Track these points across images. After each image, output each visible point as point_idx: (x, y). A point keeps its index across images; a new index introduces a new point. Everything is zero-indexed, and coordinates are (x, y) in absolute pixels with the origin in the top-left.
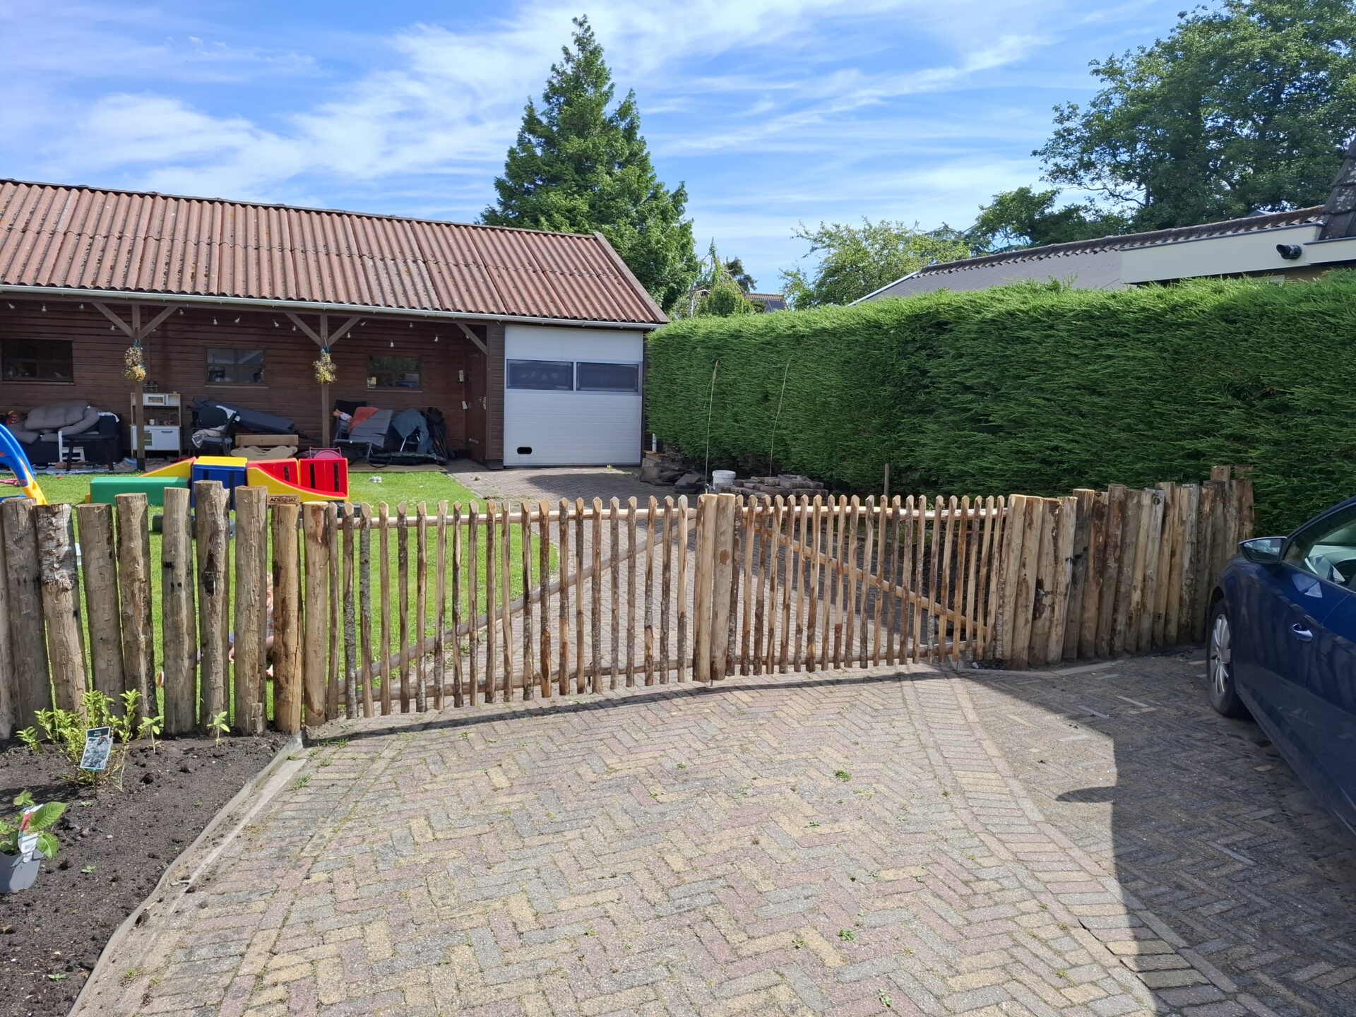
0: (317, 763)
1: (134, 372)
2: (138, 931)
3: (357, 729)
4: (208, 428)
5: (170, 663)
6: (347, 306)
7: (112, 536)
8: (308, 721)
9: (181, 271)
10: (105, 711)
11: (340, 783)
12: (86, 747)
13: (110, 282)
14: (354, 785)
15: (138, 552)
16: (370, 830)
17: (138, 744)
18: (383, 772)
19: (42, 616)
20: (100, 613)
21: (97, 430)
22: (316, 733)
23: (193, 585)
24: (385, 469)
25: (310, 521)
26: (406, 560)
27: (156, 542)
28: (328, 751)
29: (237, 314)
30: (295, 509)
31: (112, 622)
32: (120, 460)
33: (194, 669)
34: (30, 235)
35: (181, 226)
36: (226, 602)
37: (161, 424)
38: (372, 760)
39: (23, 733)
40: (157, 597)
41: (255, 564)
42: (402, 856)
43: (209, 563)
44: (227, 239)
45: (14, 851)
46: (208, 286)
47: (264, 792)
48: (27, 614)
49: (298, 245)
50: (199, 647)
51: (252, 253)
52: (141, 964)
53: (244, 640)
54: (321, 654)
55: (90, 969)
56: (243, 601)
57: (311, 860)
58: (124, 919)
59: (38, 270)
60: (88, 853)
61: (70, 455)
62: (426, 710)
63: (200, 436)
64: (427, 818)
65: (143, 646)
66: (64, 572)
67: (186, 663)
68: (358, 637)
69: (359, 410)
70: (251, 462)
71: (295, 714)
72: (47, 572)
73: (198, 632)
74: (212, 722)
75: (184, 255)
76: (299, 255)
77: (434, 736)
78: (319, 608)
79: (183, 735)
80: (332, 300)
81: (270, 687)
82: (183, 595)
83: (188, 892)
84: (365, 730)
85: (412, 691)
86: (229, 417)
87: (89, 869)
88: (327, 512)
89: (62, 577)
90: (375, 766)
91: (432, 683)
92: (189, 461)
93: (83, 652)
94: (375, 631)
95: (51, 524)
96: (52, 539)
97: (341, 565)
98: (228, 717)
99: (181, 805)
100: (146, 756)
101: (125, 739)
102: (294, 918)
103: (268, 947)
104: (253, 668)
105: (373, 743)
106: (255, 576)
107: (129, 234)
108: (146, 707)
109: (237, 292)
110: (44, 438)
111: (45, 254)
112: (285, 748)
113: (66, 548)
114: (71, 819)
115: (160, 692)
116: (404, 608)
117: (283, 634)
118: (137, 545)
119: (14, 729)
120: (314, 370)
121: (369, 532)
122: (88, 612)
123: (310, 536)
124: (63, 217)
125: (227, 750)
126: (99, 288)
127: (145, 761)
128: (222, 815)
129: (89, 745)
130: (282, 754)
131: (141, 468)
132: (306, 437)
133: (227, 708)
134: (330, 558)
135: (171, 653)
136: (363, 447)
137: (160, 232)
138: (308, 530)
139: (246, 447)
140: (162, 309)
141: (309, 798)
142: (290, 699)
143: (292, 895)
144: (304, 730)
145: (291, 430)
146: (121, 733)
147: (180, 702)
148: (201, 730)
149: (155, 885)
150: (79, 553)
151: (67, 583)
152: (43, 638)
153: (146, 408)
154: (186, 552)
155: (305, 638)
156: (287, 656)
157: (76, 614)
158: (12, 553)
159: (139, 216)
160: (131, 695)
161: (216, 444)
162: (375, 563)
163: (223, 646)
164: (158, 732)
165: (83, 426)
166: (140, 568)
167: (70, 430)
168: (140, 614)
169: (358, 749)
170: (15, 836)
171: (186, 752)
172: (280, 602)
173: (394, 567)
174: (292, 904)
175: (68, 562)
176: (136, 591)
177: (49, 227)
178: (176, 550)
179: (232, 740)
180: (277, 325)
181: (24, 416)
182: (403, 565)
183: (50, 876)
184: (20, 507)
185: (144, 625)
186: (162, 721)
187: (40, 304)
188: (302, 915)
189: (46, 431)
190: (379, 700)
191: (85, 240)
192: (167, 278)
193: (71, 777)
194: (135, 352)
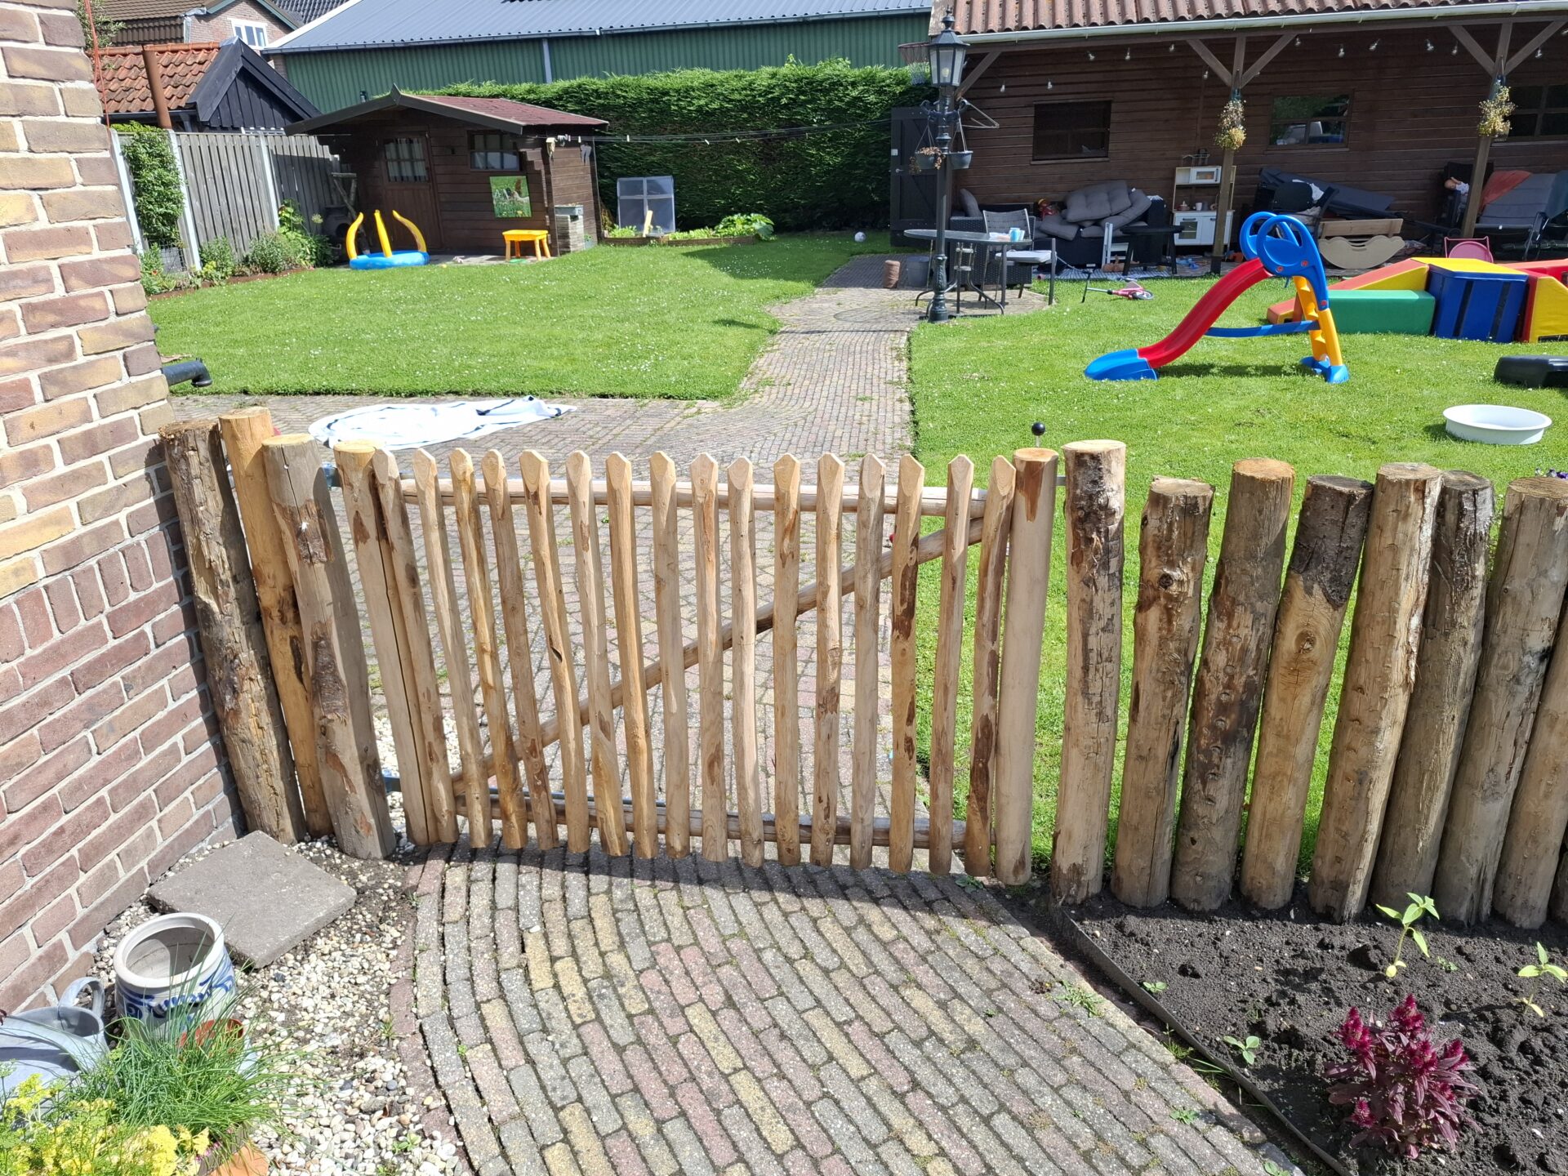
1: (1231, 137)
21: (1145, 219)
29: (1371, 36)
37: (1209, 208)
69: (1496, 176)
86: (1318, 195)
109: (1385, 1)
110: (1085, 233)
120: (1480, 116)
140: (1275, 39)
153: (1194, 186)
165: (1132, 214)
167: (1119, 221)
180: (1430, 47)
181: (1062, 206)
187: (1122, 50)
189: (1089, 224)
194: (1235, 108)
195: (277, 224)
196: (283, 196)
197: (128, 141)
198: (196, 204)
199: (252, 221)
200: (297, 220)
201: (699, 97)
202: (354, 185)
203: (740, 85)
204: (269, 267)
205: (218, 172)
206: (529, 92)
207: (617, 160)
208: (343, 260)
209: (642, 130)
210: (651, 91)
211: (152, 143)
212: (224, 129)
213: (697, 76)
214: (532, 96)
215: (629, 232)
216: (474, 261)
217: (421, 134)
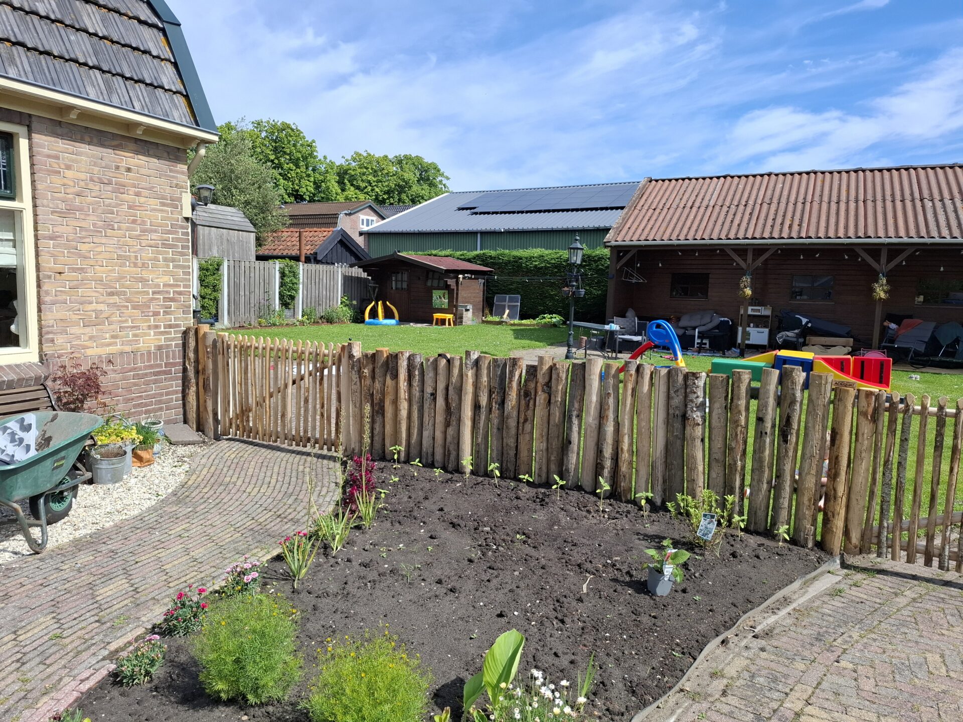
0: (851, 582)
1: (744, 292)
2: (722, 649)
3: (884, 567)
4: (788, 331)
5: (755, 483)
6: (905, 240)
7: (727, 396)
8: (846, 550)
9: (782, 224)
10: (714, 504)
11: (867, 603)
12: (701, 523)
13: (736, 234)
14: (879, 608)
15: (743, 408)
16: (890, 646)
17: (730, 531)
18: (905, 607)
19: (684, 439)
20: (716, 442)
21: (718, 329)
22: (851, 560)
23: (775, 435)
24: (924, 370)
25: (863, 402)
26: (942, 444)
27: (754, 403)
28: (859, 576)
29: (817, 251)
30: (852, 392)
31: (722, 449)
32: (729, 349)
33: (770, 491)
34: (694, 209)
35: (785, 193)
36: (796, 451)
37: (757, 327)
38: (896, 594)
39: (669, 504)
40: (751, 441)
41: (818, 427)
42: (917, 678)
43: (786, 422)
44: (817, 198)
45: (660, 571)
46: (799, 232)
47: (810, 589)
48: (677, 436)
49: (870, 197)
50: (774, 477)
51: (834, 206)
52: (723, 670)
53: (805, 479)
54: (861, 503)
55: (695, 659)
56: (808, 452)
57: (841, 650)
58: (715, 638)
59: (696, 231)
60: (697, 588)
61: (701, 344)
62: (948, 570)
63: (781, 337)
64: (942, 656)
65: (739, 468)
66: (699, 414)
67: (765, 486)
68: (893, 497)
69: (905, 321)
70: (817, 356)
71: (837, 541)
72: (689, 412)
73: (775, 467)
74: (778, 530)
75: (785, 213)
76: (870, 204)
77: (953, 593)
78: (864, 467)
79: (758, 533)
80: (893, 236)
81: (820, 517)
82: (768, 440)
83: (754, 637)
84: (891, 570)
85: (936, 552)
86: (803, 323)
87: (697, 598)
88: (878, 397)
89: (697, 416)
90: (897, 600)
91: (956, 550)
92: (774, 353)
93: (704, 465)
94: (908, 497)
95: (694, 383)
96: (695, 393)
97: (884, 440)
98: (789, 530)
99: (754, 578)
100: (734, 540)
101: (724, 525)
102: (824, 685)
103: (805, 697)
104: (810, 500)
105: (897, 581)
106: (818, 436)
107: (751, 202)
108: (737, 509)
109: (819, 235)
110: (687, 332)
111: (701, 220)
112: (827, 563)
113: (701, 399)
114: (690, 564)
115: (746, 502)
116: (936, 482)
117: (834, 481)
118: (742, 403)
119: (663, 502)
120: (872, 290)
121: (911, 416)
122: (709, 440)
123: (862, 414)
124: (714, 196)
125: (786, 552)
126: (730, 239)
127: (733, 543)
128: (779, 595)
129: (703, 522)
130: (824, 567)
131: (742, 355)
132: (859, 341)
133: (789, 523)
134: (876, 432)
135: (756, 478)
136: (906, 351)
137: (771, 199)
138: (861, 409)
139: (813, 345)
140: (767, 250)
141: (843, 605)
142: (835, 530)
143: (825, 669)
144: (842, 556)
145: (848, 335)
146: (722, 521)
147: (758, 511)
148: (769, 533)
149: (735, 624)
150: (708, 404)
151: (700, 421)
152: (683, 451)
153: (750, 316)
154: (772, 413)
155: (850, 489)
156: (835, 498)
157: (703, 440)
158: (673, 398)
159: (759, 190)
160: (730, 498)
161: (792, 342)
162: (913, 442)
163: (790, 480)
164: (743, 527)
165: (710, 326)
166: (743, 418)
167: (703, 329)
168: (739, 448)
169: (884, 582)
170: (662, 563)
171: (759, 545)
172: (834, 458)
173: (930, 450)
174: (825, 675)
175: (701, 408)
176: (739, 433)
177: (705, 204)
178: (766, 410)
179: (791, 547)
180: (846, 257)
181: (678, 319)
182: (939, 447)
183: (677, 594)
184: (679, 372)
185: (741, 456)
186: (746, 520)
187: (694, 251)
188: (832, 686)
189: (689, 329)
190: (904, 550)
191: (725, 209)
192: (773, 229)
193: (691, 538)
194: (746, 280)
195: (339, 303)
196: (345, 292)
197: (282, 266)
198: (305, 292)
199: (328, 301)
200: (347, 302)
201: (535, 261)
202: (377, 290)
203: (555, 256)
204: (329, 320)
205: (317, 280)
206: (461, 255)
207: (496, 286)
208: (362, 321)
209: (509, 274)
210: (515, 257)
211: (291, 267)
212: (328, 263)
213: (536, 252)
214: (462, 257)
215: (497, 319)
216: (419, 325)
217: (407, 270)
